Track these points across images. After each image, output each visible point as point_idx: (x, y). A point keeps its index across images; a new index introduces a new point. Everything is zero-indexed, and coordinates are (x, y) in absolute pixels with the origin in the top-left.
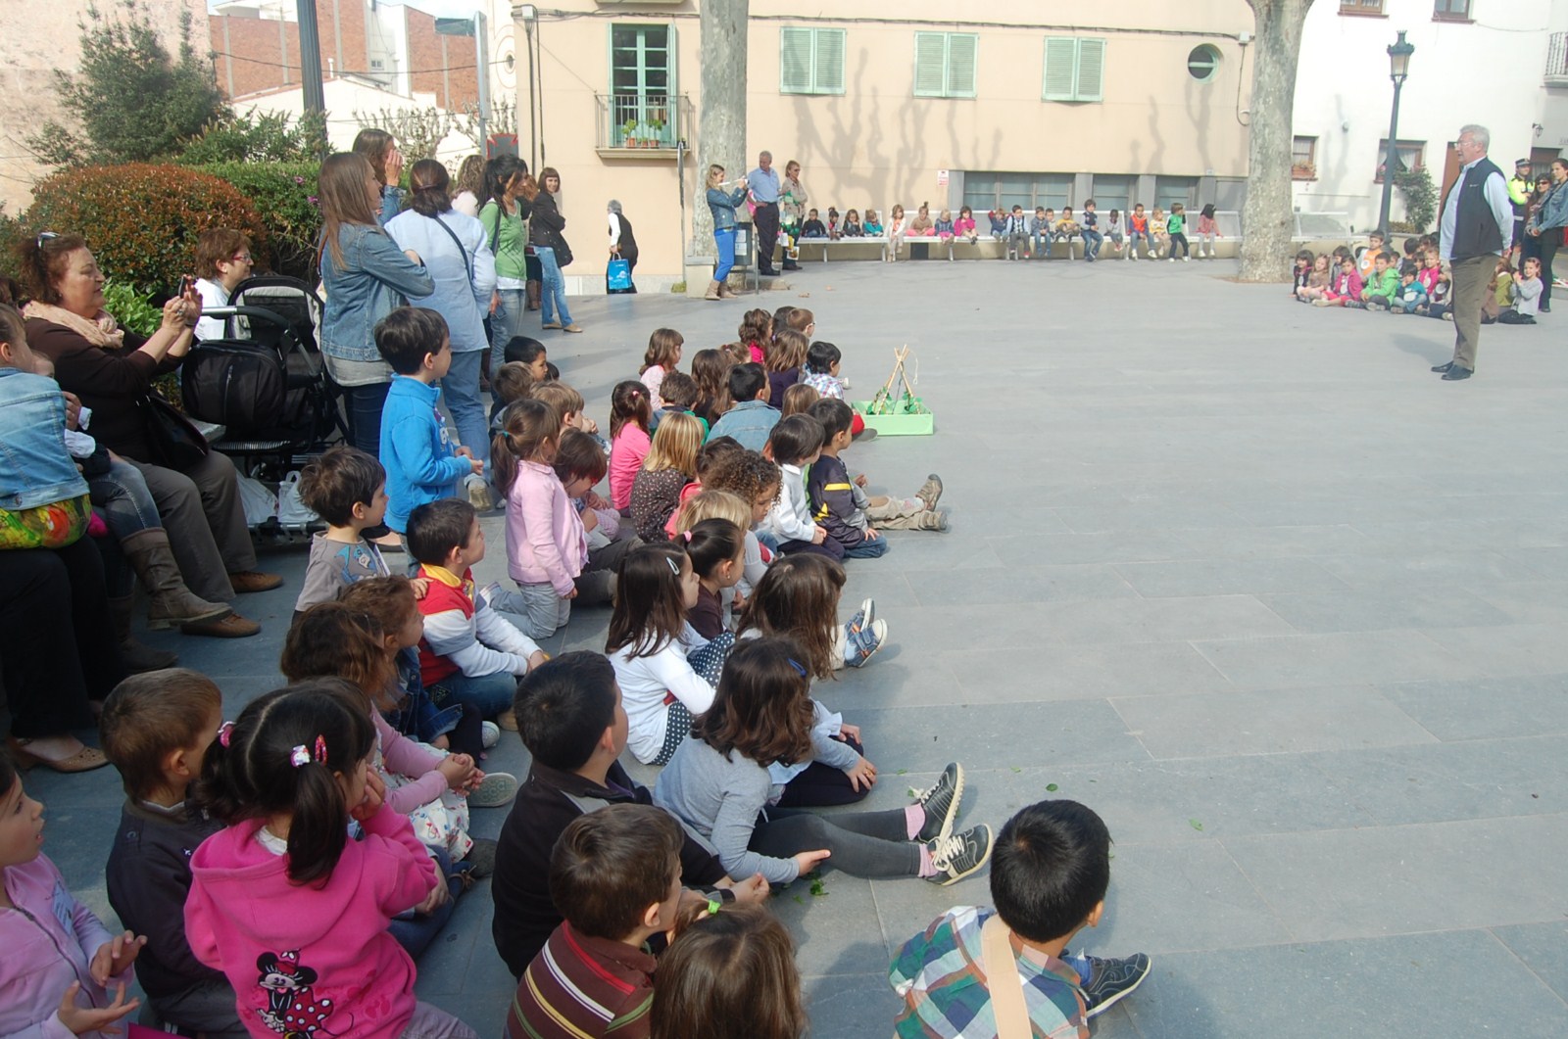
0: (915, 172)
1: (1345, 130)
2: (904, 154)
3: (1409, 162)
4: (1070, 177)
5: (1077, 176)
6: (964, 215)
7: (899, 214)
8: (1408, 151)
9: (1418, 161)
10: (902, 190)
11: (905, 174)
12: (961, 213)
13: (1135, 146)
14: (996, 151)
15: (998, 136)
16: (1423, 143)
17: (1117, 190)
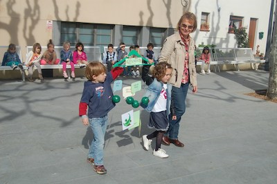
0: (35, 22)
1: (219, 10)
2: (28, 12)
3: (237, 25)
4: (112, 26)
5: (116, 26)
6: (79, 48)
7: (37, 50)
8: (237, 21)
9: (240, 25)
10: (28, 32)
11: (29, 22)
12: (77, 48)
13: (141, 14)
14: (77, 13)
15: (78, 5)
16: (242, 17)
17: (133, 33)
